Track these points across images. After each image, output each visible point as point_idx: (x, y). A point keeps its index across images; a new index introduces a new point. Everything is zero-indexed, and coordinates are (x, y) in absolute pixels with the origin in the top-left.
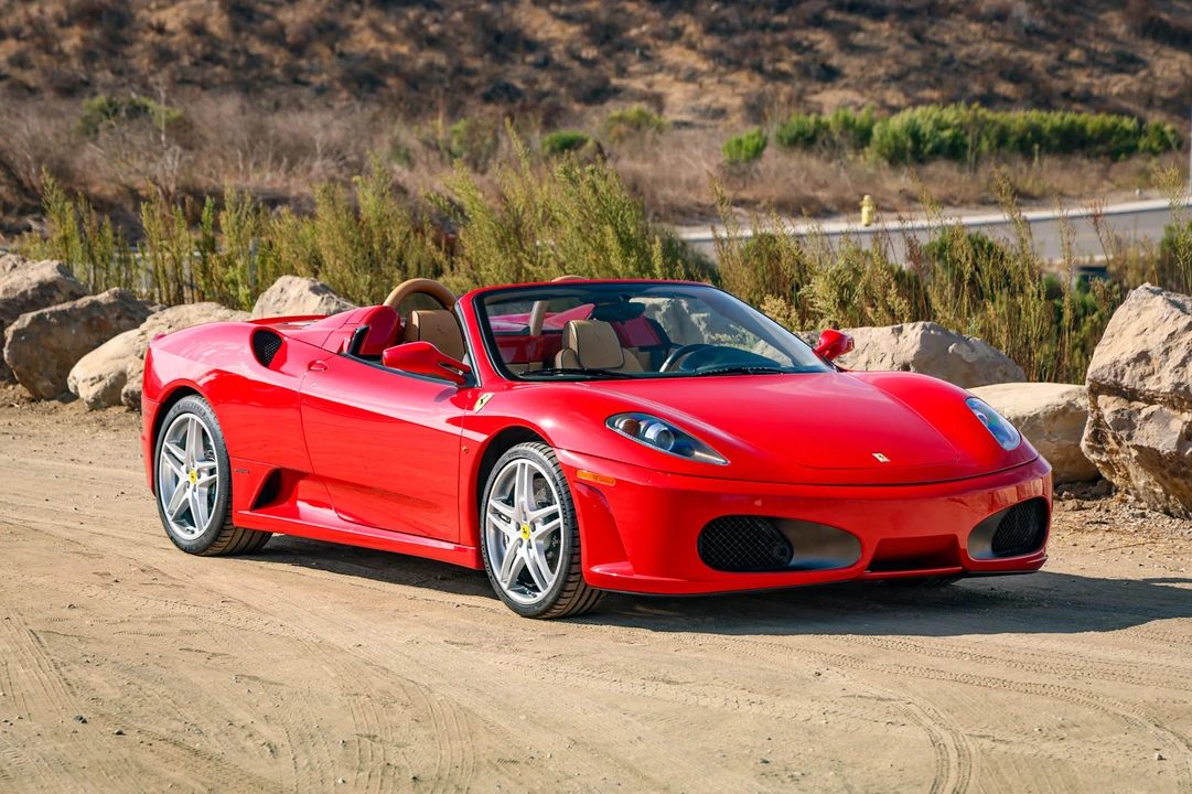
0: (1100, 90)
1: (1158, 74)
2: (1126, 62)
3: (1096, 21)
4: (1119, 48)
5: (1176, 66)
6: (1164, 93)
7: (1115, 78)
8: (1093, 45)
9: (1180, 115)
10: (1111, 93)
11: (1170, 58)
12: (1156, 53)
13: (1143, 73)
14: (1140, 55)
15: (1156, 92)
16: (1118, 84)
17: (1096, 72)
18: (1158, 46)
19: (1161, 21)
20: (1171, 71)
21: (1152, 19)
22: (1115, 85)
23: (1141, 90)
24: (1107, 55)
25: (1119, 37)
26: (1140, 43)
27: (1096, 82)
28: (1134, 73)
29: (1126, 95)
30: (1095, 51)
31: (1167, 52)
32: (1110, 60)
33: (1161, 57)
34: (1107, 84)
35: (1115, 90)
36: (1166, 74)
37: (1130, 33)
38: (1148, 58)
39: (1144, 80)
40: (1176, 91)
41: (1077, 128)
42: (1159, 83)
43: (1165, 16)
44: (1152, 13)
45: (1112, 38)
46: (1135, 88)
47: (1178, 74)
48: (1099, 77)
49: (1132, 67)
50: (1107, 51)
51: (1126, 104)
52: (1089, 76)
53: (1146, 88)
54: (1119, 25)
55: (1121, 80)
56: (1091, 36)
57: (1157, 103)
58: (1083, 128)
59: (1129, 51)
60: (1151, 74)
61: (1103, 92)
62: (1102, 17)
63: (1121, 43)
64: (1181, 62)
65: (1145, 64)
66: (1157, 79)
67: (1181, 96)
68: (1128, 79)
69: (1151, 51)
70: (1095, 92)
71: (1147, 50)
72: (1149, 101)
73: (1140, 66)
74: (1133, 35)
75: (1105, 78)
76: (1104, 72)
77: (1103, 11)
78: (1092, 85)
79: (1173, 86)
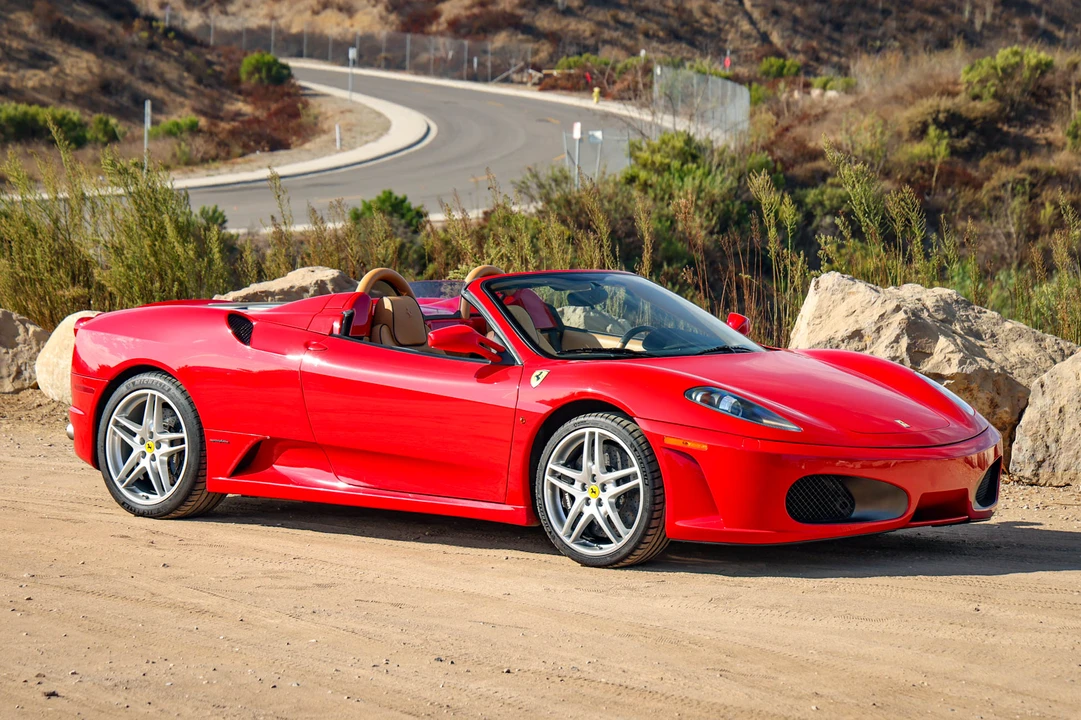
0: (17, 83)
1: (68, 71)
2: (39, 59)
3: (6, 20)
4: (31, 45)
5: (84, 65)
6: (75, 89)
7: (30, 73)
8: (7, 42)
9: (90, 108)
10: (26, 87)
11: (77, 57)
12: (64, 52)
13: (54, 69)
14: (50, 53)
15: (67, 87)
16: (33, 78)
17: (12, 66)
18: (65, 45)
19: (67, 23)
20: (79, 69)
21: (59, 21)
22: (30, 79)
23: (53, 85)
24: (21, 52)
25: (30, 36)
26: (49, 42)
27: (13, 75)
28: (46, 69)
29: (41, 88)
30: (10, 47)
31: (74, 51)
32: (24, 56)
33: (69, 55)
34: (23, 78)
35: (30, 84)
36: (75, 71)
37: (39, 32)
38: (57, 56)
39: (56, 76)
40: (85, 87)
42: (69, 79)
43: (70, 20)
44: (58, 15)
45: (23, 36)
46: (48, 83)
47: (84, 72)
48: (15, 72)
49: (45, 63)
50: (20, 47)
51: (41, 97)
52: (6, 70)
53: (58, 84)
54: (29, 25)
55: (35, 75)
56: (5, 33)
57: (69, 97)
59: (40, 48)
60: (62, 71)
61: (19, 86)
62: (12, 16)
63: (32, 41)
64: (87, 61)
65: (56, 62)
66: (67, 75)
67: (90, 92)
68: (41, 74)
69: (60, 50)
70: (13, 85)
71: (56, 48)
72: (62, 96)
73: (51, 63)
74: (42, 35)
75: (21, 72)
76: (19, 68)
77: (12, 11)
78: (10, 78)
79: (82, 83)
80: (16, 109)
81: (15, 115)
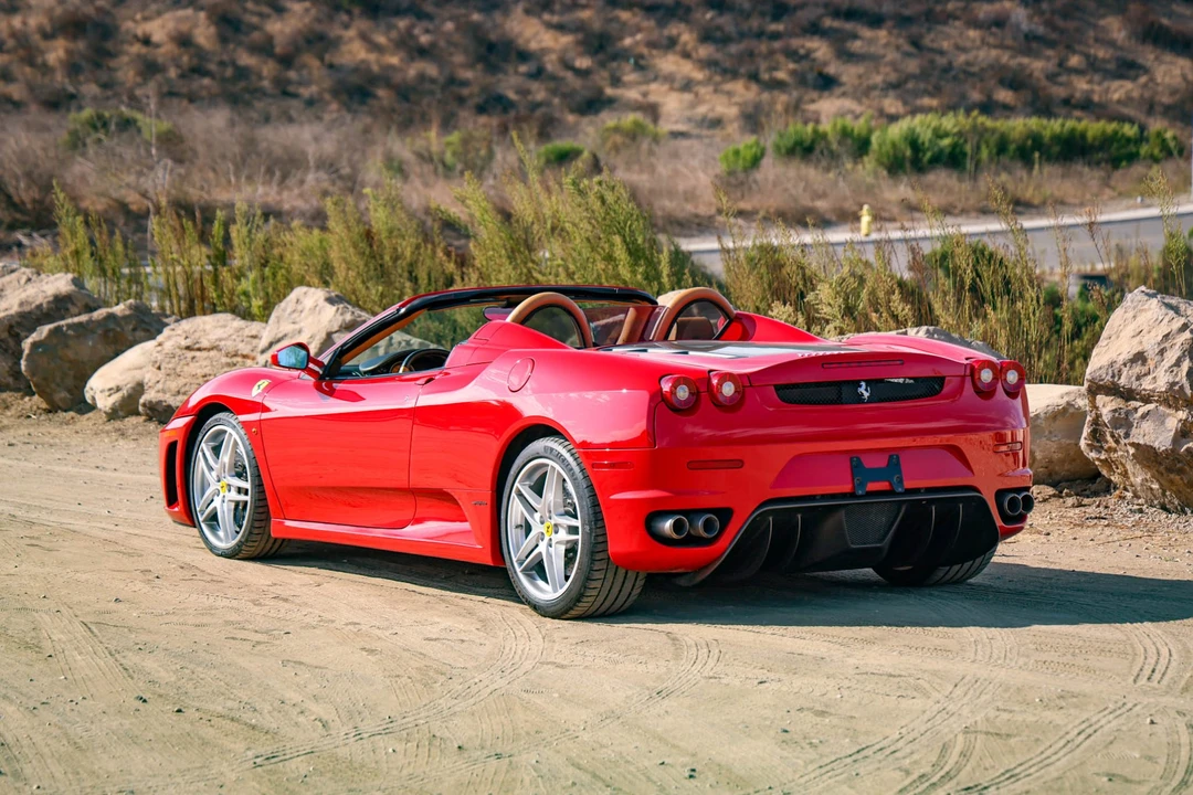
0: (1101, 96)
1: (1159, 80)
2: (1127, 68)
3: (1095, 26)
4: (1119, 54)
5: (1177, 72)
6: (1166, 100)
7: (1116, 84)
8: (1092, 51)
10: (1111, 100)
11: (1171, 63)
12: (1157, 58)
13: (1143, 79)
14: (1140, 61)
15: (1157, 98)
16: (1119, 90)
17: (1096, 78)
18: (1158, 51)
19: (1161, 26)
20: (1172, 77)
21: (1152, 24)
22: (1115, 91)
23: (1142, 96)
24: (1108, 61)
25: (1119, 43)
26: (1140, 48)
27: (1096, 88)
28: (1135, 79)
29: (1127, 101)
30: (1096, 58)
31: (1168, 57)
32: (1111, 66)
33: (1162, 62)
34: (1107, 91)
35: (1116, 96)
36: (1167, 80)
37: (1130, 38)
38: (1149, 64)
39: (1145, 86)
40: (1178, 97)
41: (1077, 134)
42: (1160, 89)
43: (1165, 21)
44: (1152, 17)
45: (1112, 44)
46: (1136, 94)
47: (1179, 80)
48: (1100, 84)
49: (1132, 73)
50: (1108, 56)
51: (1126, 111)
52: (1090, 82)
53: (1147, 94)
54: (1119, 30)
55: (1122, 86)
56: (1091, 41)
57: (1159, 109)
58: (1083, 136)
59: (1130, 57)
60: (1152, 80)
61: (1103, 98)
62: (1102, 22)
63: (1121, 49)
64: (1182, 68)
65: (1146, 71)
66: (1157, 84)
67: (1183, 102)
68: (1128, 85)
69: (1152, 57)
70: (1096, 98)
71: (1147, 55)
72: (1150, 107)
73: (1141, 72)
74: (1133, 42)
75: (1106, 84)
76: (1105, 78)
77: (1103, 16)
78: (1092, 91)
79: (1174, 92)
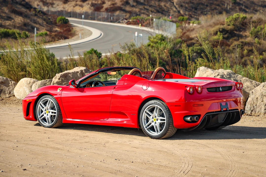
0: (4, 24)
1: (16, 21)
2: (9, 18)
3: (1, 9)
4: (7, 15)
5: (19, 19)
6: (18, 25)
7: (7, 21)
8: (1, 14)
9: (21, 30)
11: (18, 18)
12: (15, 17)
13: (13, 21)
14: (12, 17)
15: (16, 25)
16: (8, 23)
17: (3, 20)
19: (15, 10)
20: (18, 20)
22: (7, 23)
23: (13, 24)
25: (7, 13)
26: (11, 14)
27: (3, 22)
28: (11, 21)
29: (10, 25)
30: (2, 16)
31: (17, 16)
32: (5, 18)
33: (16, 17)
34: (5, 23)
35: (7, 24)
36: (18, 21)
38: (13, 18)
39: (13, 22)
40: (20, 25)
41: (7, 32)
42: (16, 23)
43: (16, 9)
44: (13, 8)
45: (5, 13)
46: (11, 24)
47: (20, 21)
48: (3, 21)
49: (10, 19)
50: (5, 16)
52: (1, 21)
53: (14, 24)
54: (7, 10)
55: (8, 22)
56: (1, 12)
57: (16, 27)
59: (9, 16)
60: (14, 21)
61: (5, 24)
62: (2, 8)
65: (13, 19)
66: (16, 22)
68: (10, 22)
69: (14, 16)
70: (3, 24)
71: (13, 16)
72: (15, 27)
73: (12, 19)
74: (10, 13)
75: (5, 21)
77: (3, 7)
79: (19, 24)
80: (4, 30)
81: (4, 32)
